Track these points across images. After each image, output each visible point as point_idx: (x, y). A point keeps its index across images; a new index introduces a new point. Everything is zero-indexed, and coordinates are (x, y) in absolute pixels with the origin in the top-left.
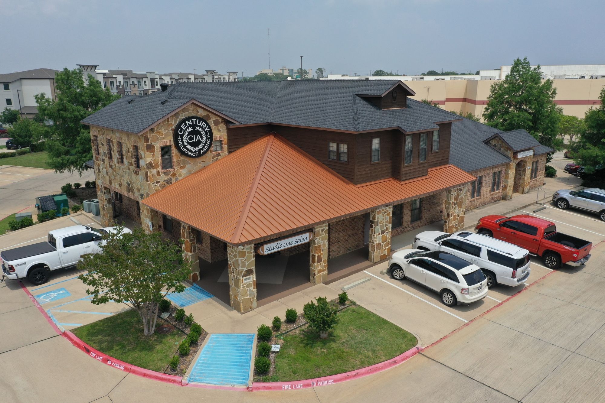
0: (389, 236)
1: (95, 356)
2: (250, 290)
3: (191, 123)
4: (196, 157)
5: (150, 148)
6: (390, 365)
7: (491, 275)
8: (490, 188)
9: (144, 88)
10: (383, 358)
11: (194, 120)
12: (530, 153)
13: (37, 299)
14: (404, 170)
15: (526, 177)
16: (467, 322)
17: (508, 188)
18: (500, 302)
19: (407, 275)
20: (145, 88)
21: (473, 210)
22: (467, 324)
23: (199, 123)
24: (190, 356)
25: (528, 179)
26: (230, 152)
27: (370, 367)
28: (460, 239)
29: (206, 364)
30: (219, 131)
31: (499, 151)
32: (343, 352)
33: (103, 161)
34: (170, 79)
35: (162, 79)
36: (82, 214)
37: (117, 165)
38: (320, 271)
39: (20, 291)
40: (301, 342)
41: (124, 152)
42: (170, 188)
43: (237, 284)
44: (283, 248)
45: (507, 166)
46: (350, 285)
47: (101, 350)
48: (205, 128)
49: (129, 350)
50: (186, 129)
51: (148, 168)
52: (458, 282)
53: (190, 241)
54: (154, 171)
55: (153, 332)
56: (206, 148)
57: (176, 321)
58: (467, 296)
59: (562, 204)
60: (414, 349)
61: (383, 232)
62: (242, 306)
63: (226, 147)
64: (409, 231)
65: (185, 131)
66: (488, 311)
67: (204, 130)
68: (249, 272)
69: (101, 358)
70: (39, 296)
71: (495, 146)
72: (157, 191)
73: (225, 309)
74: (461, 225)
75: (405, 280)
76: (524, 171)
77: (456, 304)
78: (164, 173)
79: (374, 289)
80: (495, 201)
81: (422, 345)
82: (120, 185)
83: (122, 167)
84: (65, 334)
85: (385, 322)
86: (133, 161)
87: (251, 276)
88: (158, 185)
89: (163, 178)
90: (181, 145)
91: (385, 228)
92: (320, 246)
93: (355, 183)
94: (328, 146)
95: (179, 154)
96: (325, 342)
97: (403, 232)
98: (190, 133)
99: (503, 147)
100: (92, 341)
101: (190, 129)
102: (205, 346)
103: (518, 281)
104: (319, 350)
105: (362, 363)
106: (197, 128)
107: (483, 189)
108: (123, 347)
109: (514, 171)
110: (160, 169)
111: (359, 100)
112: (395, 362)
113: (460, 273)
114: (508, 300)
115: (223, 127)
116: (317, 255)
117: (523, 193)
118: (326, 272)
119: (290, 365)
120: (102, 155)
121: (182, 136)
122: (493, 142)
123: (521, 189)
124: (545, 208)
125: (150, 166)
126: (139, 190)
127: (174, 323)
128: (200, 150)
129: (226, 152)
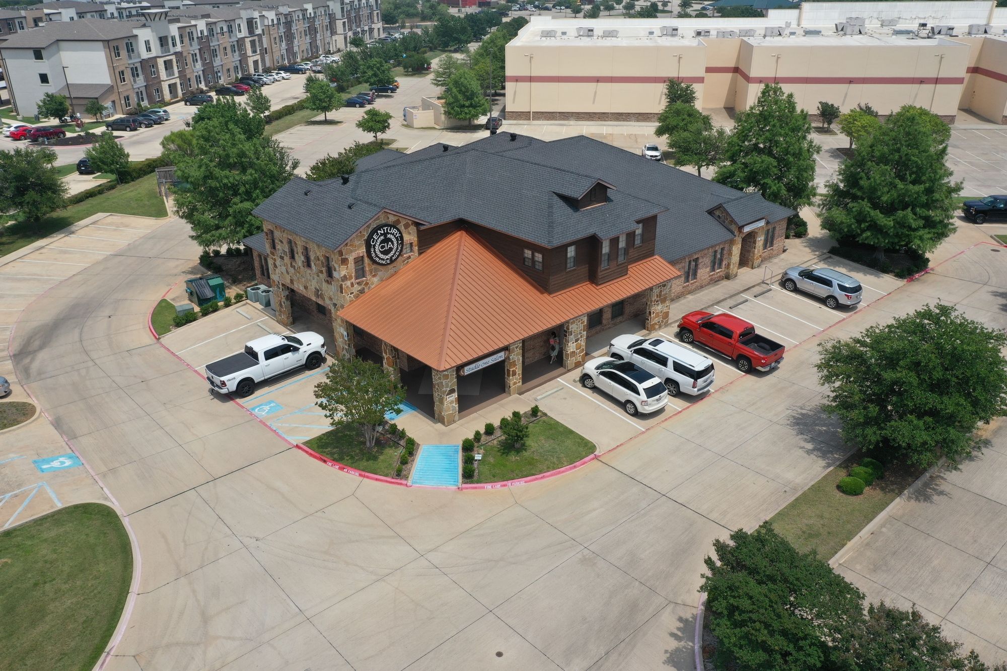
0: (583, 343)
1: (332, 465)
2: (453, 406)
3: (382, 232)
4: (388, 264)
5: (344, 261)
6: (571, 469)
7: (676, 384)
8: (708, 269)
9: (238, 37)
10: (566, 464)
11: (385, 228)
12: (762, 223)
13: (253, 412)
14: (600, 274)
15: (756, 250)
16: (644, 430)
17: (731, 267)
18: (680, 410)
19: (597, 385)
20: (240, 36)
21: (687, 296)
22: (643, 432)
23: (390, 230)
24: (409, 464)
25: (759, 252)
26: (420, 254)
27: (554, 471)
28: (651, 348)
29: (423, 470)
30: (410, 233)
31: (722, 224)
32: (533, 459)
33: (282, 258)
34: (276, 15)
35: (264, 16)
36: (247, 303)
37: (302, 267)
38: (515, 383)
39: (230, 404)
40: (498, 451)
41: (312, 258)
42: (363, 298)
43: (441, 401)
44: (481, 367)
45: (732, 242)
46: (544, 396)
47: (334, 460)
48: (396, 234)
49: (357, 460)
50: (378, 238)
51: (343, 281)
52: (639, 394)
53: (393, 357)
54: (348, 283)
55: (373, 444)
56: (397, 253)
57: (390, 434)
58: (646, 407)
59: (790, 285)
60: (592, 456)
61: (576, 341)
62: (446, 420)
63: (416, 248)
64: (610, 328)
65: (377, 241)
66: (666, 420)
67: (395, 236)
68: (452, 391)
69: (337, 467)
70: (254, 409)
71: (719, 217)
72: (352, 302)
73: (430, 422)
74: (664, 321)
75: (595, 389)
76: (755, 242)
77: (637, 414)
78: (358, 283)
79: (565, 399)
80: (714, 281)
81: (600, 452)
82: (306, 288)
83: (309, 271)
84: (297, 447)
85: (571, 432)
86: (324, 269)
87: (454, 394)
88: (352, 296)
89: (357, 288)
90: (373, 255)
91: (579, 336)
92: (515, 361)
93: (550, 293)
94: (523, 253)
95: (371, 263)
96: (518, 451)
97: (603, 330)
98: (382, 242)
99: (727, 219)
100: (325, 452)
101: (382, 238)
102: (420, 456)
103: (699, 390)
104: (513, 457)
105: (548, 468)
106: (389, 236)
107: (699, 271)
108: (352, 458)
109: (740, 246)
110: (353, 280)
111: (556, 198)
112: (575, 467)
113: (641, 387)
114: (688, 407)
115: (413, 229)
116: (512, 370)
117: (752, 268)
118: (521, 383)
119: (490, 470)
120: (280, 252)
121: (374, 246)
122: (717, 213)
123: (750, 263)
124: (770, 290)
125: (345, 278)
126: (331, 299)
127: (389, 436)
128: (391, 257)
129: (417, 254)
